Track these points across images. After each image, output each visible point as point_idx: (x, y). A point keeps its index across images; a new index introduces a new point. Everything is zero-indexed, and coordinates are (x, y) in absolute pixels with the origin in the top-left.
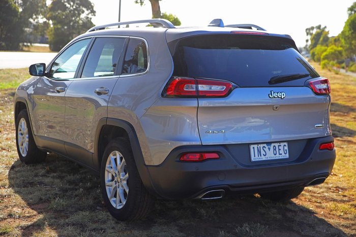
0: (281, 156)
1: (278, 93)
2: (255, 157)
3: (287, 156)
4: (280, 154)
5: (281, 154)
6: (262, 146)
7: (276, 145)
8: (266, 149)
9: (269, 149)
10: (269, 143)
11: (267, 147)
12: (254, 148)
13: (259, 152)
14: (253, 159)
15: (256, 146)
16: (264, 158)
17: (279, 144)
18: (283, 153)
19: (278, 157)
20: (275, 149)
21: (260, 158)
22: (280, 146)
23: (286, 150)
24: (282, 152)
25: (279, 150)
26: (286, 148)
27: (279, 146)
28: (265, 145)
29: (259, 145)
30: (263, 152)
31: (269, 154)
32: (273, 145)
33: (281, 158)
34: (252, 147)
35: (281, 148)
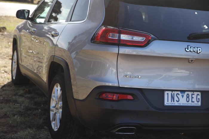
0: (193, 103)
1: (194, 48)
2: (168, 102)
3: (199, 104)
4: (192, 102)
5: (194, 102)
6: (176, 93)
7: (190, 93)
8: (180, 96)
9: (183, 96)
10: (183, 91)
11: (181, 94)
12: (168, 94)
13: (173, 98)
14: (166, 103)
15: (170, 93)
16: (176, 104)
17: (192, 93)
18: (196, 101)
19: (190, 104)
20: (188, 97)
21: (173, 104)
22: (194, 94)
23: (199, 99)
24: (194, 100)
25: (192, 98)
26: (199, 97)
27: (192, 94)
28: (179, 93)
29: (173, 92)
30: (176, 98)
31: (182, 101)
32: (186, 93)
33: (193, 105)
34: (166, 93)
35: (194, 96)
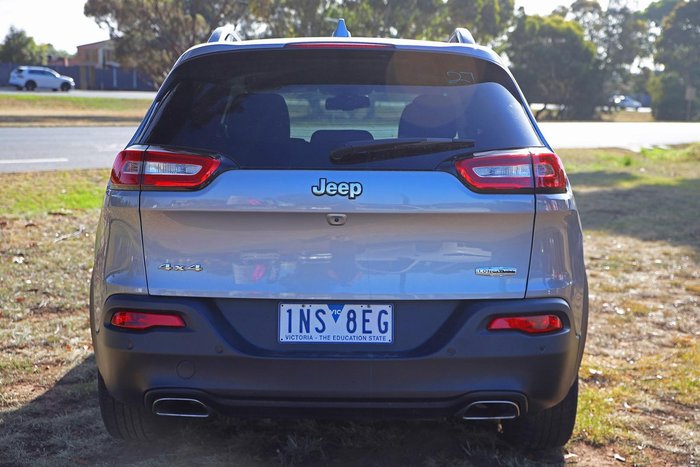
0: (368, 335)
2: (289, 331)
3: (388, 337)
4: (364, 332)
5: (370, 332)
6: (314, 308)
7: (358, 309)
8: (328, 317)
9: (336, 317)
12: (290, 311)
13: (305, 321)
14: (284, 336)
15: (296, 308)
16: (316, 338)
17: (365, 307)
18: (378, 330)
19: (358, 337)
20: (351, 318)
21: (305, 337)
22: (370, 311)
23: (386, 324)
24: (372, 326)
25: (365, 321)
26: (388, 318)
27: (364, 312)
28: (325, 307)
29: (307, 306)
30: (314, 323)
31: (336, 331)
32: (347, 308)
33: (368, 341)
34: (284, 308)
35: (373, 317)
